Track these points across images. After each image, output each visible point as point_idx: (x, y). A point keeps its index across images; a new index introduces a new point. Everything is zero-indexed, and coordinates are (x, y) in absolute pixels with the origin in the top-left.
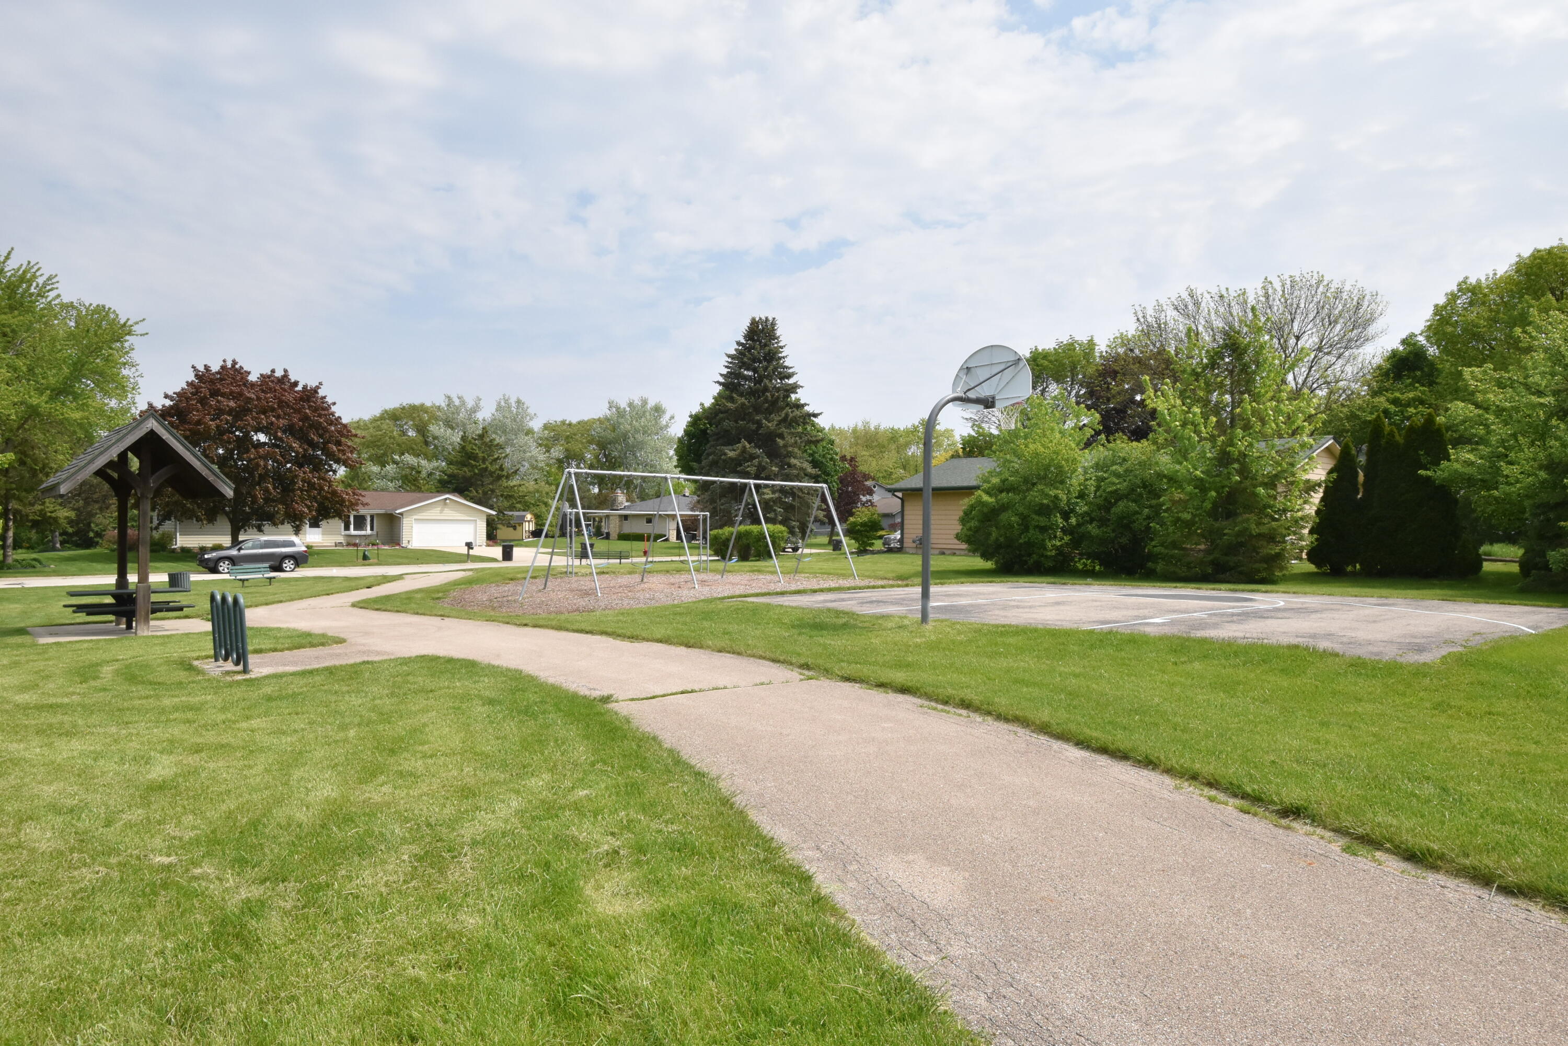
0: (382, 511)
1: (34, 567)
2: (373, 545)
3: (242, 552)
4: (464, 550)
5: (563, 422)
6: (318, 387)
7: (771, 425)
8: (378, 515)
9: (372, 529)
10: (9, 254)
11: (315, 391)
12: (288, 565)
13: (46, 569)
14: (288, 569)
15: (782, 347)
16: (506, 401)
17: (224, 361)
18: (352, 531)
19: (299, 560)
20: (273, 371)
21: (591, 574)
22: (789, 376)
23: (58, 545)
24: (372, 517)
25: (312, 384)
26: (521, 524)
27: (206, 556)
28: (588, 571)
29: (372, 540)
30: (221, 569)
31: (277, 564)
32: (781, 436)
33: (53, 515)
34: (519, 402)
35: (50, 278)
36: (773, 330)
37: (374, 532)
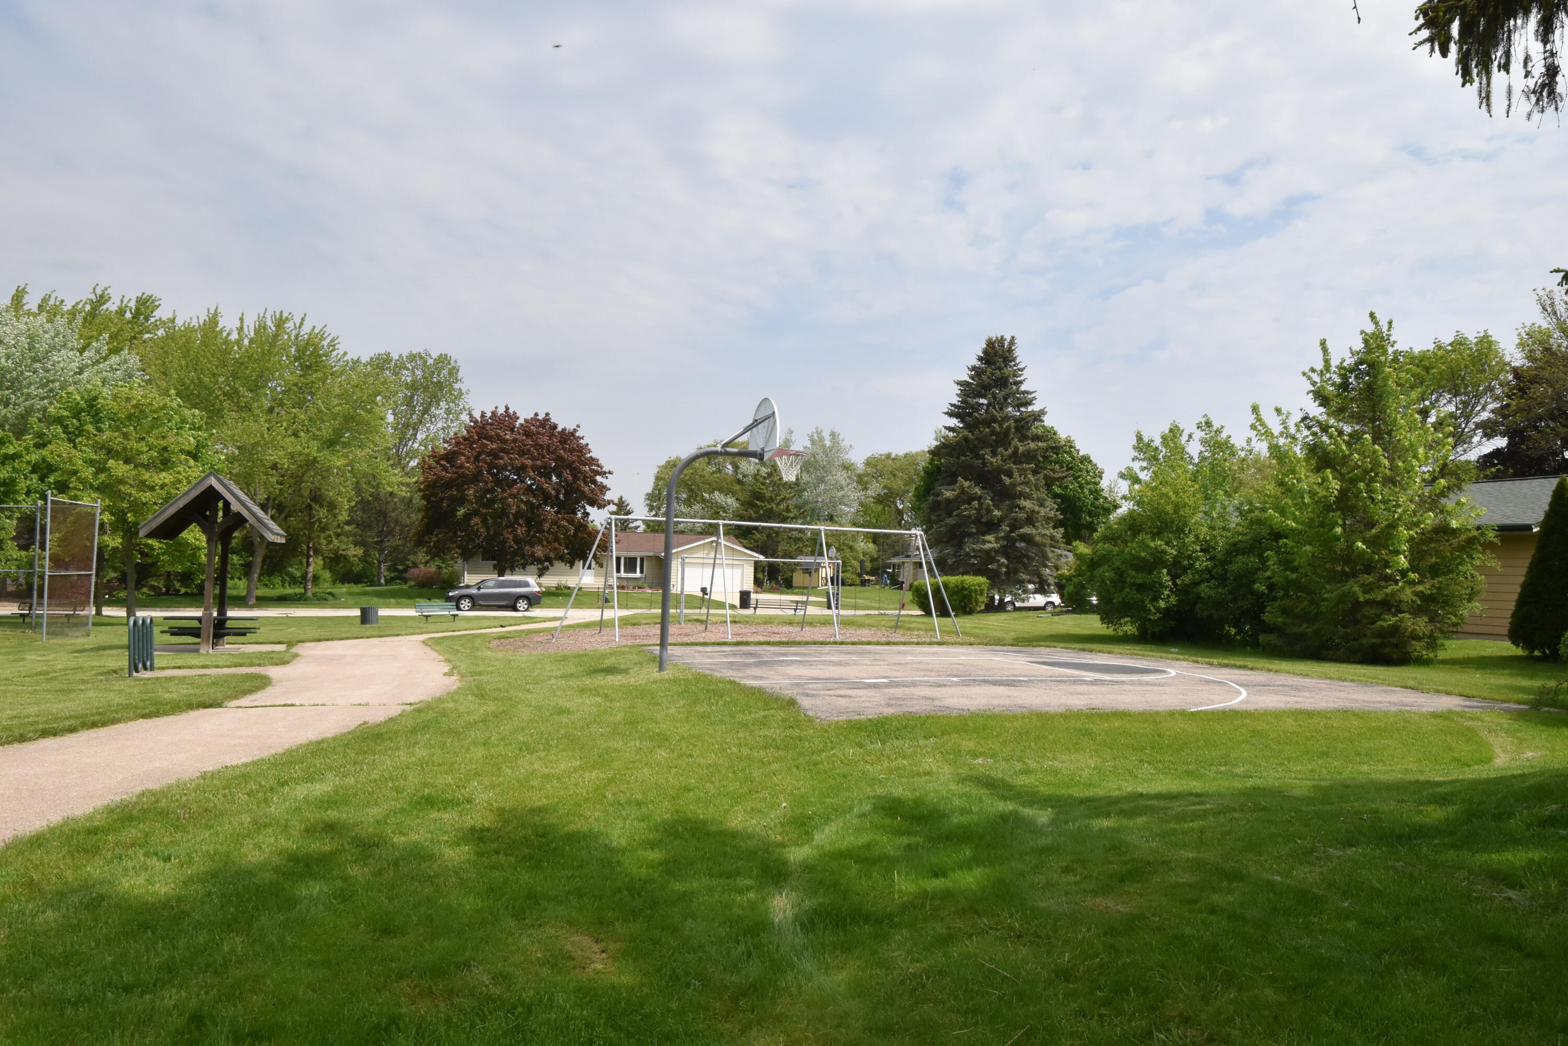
0: (651, 554)
1: (326, 600)
2: (640, 588)
3: (482, 591)
4: (700, 594)
5: (888, 456)
6: (575, 430)
7: (995, 461)
8: (648, 557)
9: (642, 572)
10: (303, 320)
11: (572, 434)
12: (522, 605)
13: (338, 602)
14: (521, 609)
15: (1022, 370)
16: (819, 433)
17: (496, 408)
18: (623, 574)
19: (533, 600)
20: (536, 414)
21: (726, 622)
22: (1029, 403)
23: (382, 581)
24: (642, 560)
25: (570, 427)
26: (817, 570)
27: (450, 594)
28: (724, 619)
29: (640, 583)
30: (462, 606)
31: (512, 603)
32: (1010, 474)
33: (344, 553)
34: (833, 435)
35: (333, 340)
36: (1010, 350)
37: (643, 575)
